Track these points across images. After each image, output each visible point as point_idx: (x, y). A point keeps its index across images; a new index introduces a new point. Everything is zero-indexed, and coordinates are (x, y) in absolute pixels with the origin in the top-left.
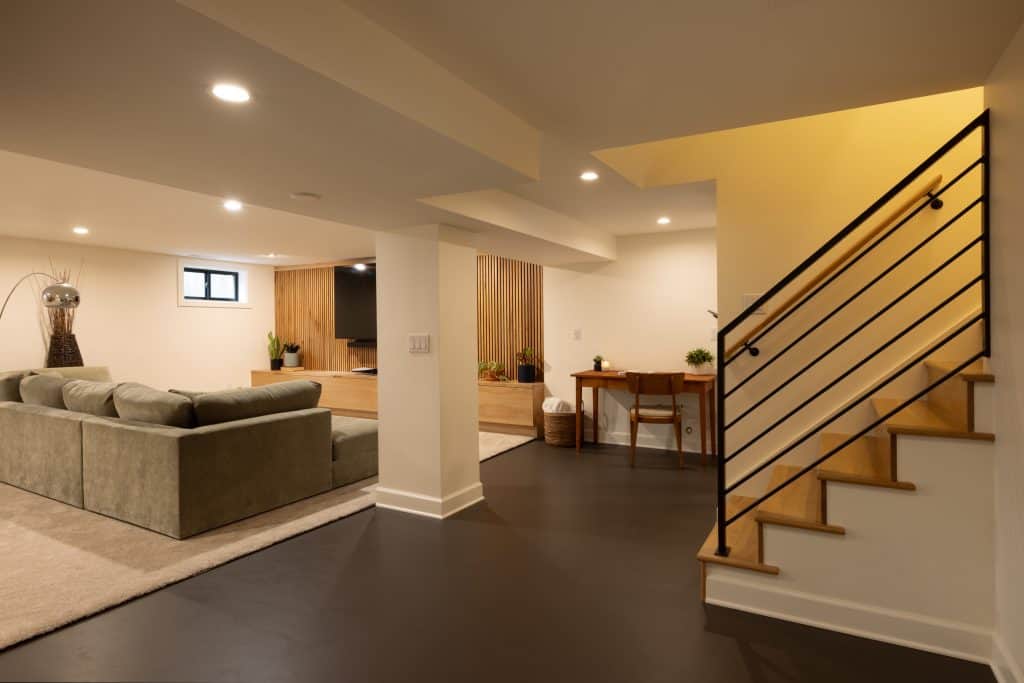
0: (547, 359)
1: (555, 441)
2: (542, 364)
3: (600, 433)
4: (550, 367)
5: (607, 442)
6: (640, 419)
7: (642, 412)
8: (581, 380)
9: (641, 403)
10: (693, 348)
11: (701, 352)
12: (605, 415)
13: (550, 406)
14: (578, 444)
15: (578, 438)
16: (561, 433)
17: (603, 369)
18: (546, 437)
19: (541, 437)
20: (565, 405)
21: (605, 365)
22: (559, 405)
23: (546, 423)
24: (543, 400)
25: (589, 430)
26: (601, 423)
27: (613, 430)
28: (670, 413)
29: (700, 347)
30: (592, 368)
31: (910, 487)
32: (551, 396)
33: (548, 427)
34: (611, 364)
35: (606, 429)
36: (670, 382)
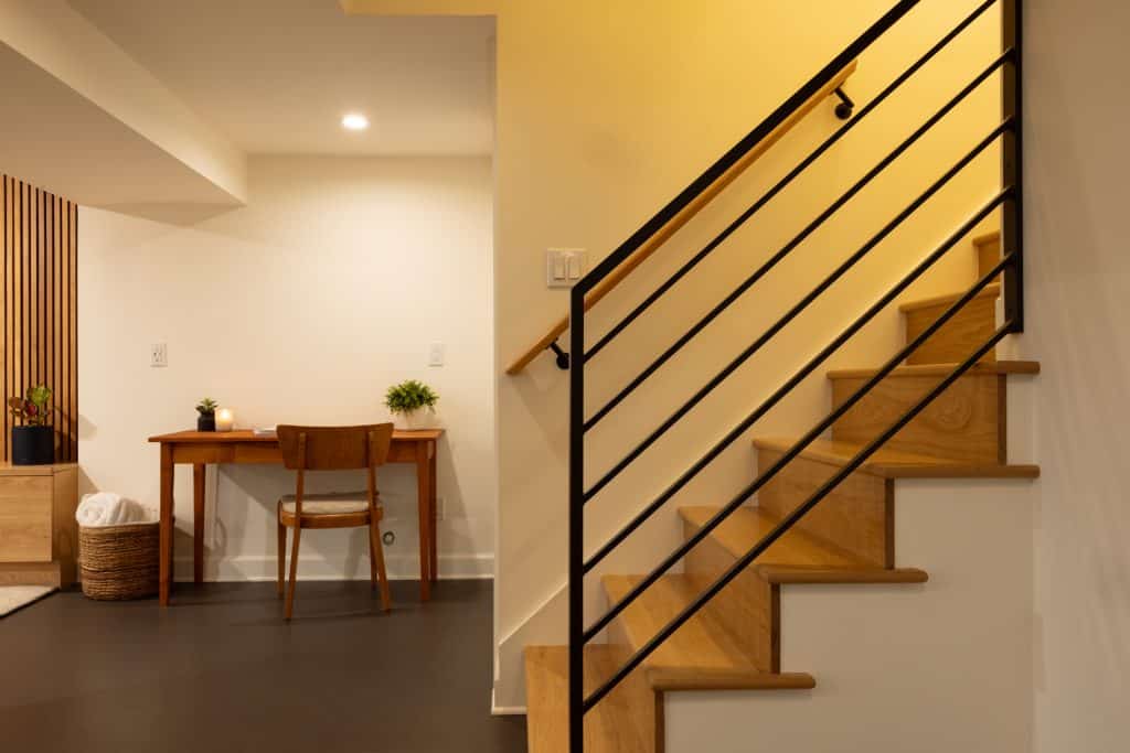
0: (87, 410)
1: (110, 589)
2: (73, 425)
3: (209, 561)
4: (92, 429)
5: (222, 578)
6: (304, 522)
7: (308, 506)
8: (172, 448)
9: (307, 491)
10: (399, 380)
11: (413, 387)
12: (218, 520)
13: (95, 513)
14: (163, 590)
15: (163, 576)
16: (123, 570)
17: (217, 427)
18: (86, 583)
19: (70, 584)
20: (132, 508)
21: (223, 417)
22: (119, 508)
23: (83, 551)
24: (75, 503)
25: (185, 559)
26: (209, 541)
27: (238, 552)
28: (361, 506)
29: (410, 379)
30: (195, 426)
31: (917, 578)
32: (95, 491)
33: (86, 560)
34: (235, 416)
35: (222, 551)
36: (367, 443)
